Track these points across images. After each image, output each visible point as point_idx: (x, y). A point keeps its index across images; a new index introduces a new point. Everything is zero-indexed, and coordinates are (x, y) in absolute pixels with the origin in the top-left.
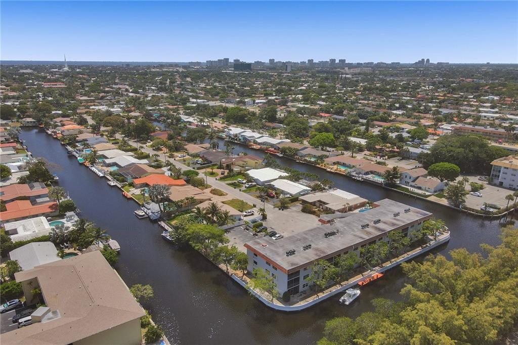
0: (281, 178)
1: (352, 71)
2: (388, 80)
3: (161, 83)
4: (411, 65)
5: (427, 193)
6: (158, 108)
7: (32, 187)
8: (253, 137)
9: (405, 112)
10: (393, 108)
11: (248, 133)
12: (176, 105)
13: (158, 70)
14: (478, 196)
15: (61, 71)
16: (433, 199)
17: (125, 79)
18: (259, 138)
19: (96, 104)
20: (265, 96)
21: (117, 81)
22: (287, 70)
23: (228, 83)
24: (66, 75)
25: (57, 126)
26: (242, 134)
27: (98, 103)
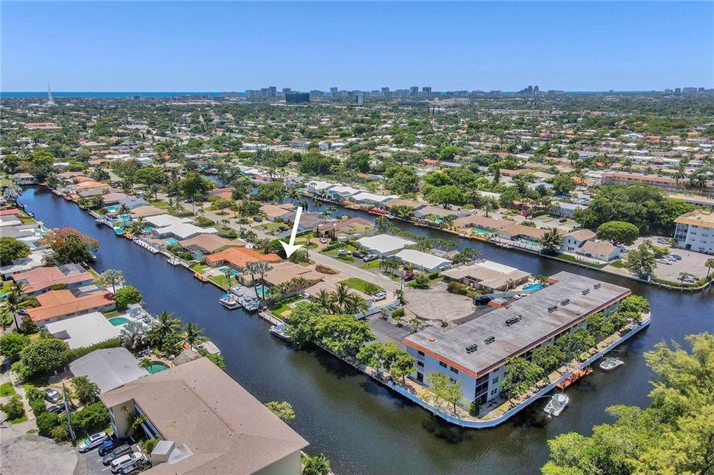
0: (406, 247)
1: (444, 102)
2: (494, 113)
3: (193, 122)
4: (516, 94)
5: (601, 262)
6: (201, 155)
7: (66, 271)
8: (347, 193)
9: (533, 156)
10: (516, 151)
11: (339, 188)
12: (226, 151)
13: (181, 103)
14: (668, 264)
15: (44, 106)
16: (609, 269)
17: (139, 117)
18: (356, 194)
19: (113, 151)
20: (341, 137)
21: (130, 119)
22: (357, 102)
23: (284, 121)
24: (53, 111)
25: (68, 183)
26: (331, 189)
27: (114, 150)
